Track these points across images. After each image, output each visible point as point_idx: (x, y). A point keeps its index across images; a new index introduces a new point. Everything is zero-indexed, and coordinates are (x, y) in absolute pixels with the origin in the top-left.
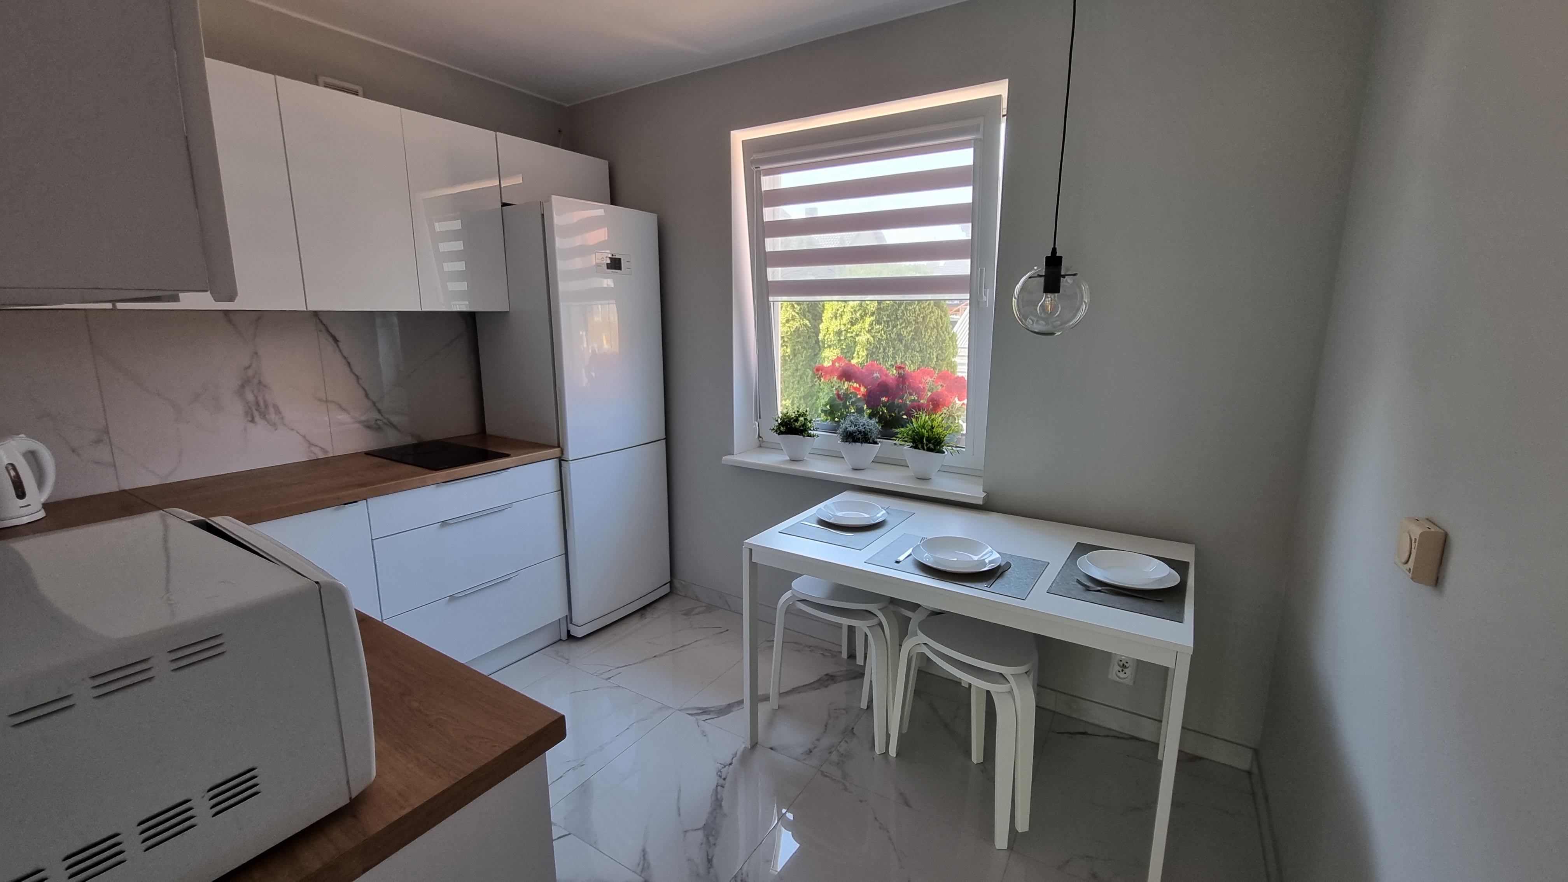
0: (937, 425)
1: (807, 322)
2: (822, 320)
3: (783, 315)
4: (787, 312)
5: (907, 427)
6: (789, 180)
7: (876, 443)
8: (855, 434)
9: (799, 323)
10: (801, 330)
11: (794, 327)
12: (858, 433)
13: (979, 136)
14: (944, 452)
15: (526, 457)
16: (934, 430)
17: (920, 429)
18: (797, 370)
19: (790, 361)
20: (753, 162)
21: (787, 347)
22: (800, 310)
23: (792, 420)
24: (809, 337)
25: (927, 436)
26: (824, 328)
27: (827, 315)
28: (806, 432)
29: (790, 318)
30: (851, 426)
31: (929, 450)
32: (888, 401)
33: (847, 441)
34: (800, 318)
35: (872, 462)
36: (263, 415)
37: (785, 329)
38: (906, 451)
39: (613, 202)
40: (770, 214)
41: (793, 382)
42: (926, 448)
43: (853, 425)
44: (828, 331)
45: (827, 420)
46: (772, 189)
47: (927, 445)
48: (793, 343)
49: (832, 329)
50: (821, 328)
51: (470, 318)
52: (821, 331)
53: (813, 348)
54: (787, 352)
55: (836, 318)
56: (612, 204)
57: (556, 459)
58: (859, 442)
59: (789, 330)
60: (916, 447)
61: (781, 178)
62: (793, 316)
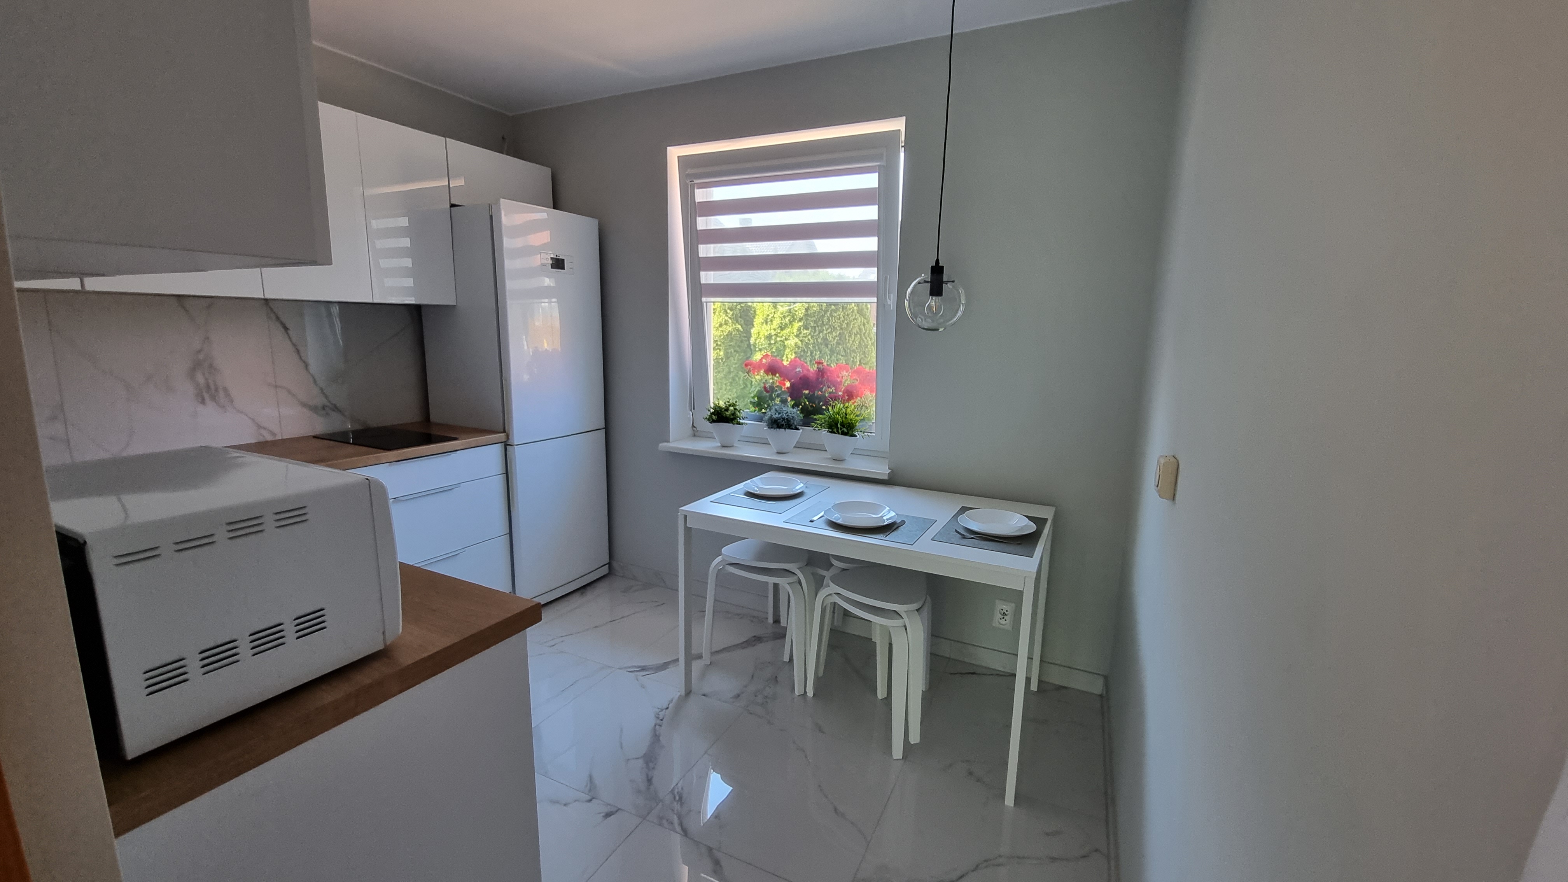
0: (850, 412)
1: (739, 327)
2: (753, 325)
3: (716, 320)
4: (721, 317)
5: (824, 414)
6: (720, 194)
7: (798, 429)
8: (779, 421)
9: (731, 328)
10: (733, 334)
11: (727, 331)
12: (782, 420)
13: (883, 163)
14: (856, 436)
15: (472, 440)
16: (848, 416)
17: (835, 416)
18: (730, 372)
19: (723, 364)
20: (688, 176)
21: (720, 350)
22: (732, 315)
23: (723, 410)
24: (742, 342)
25: (841, 421)
26: (756, 332)
27: (758, 320)
28: (736, 421)
29: (723, 323)
30: (775, 414)
31: (843, 433)
32: (809, 393)
33: (772, 428)
34: (733, 323)
35: (794, 447)
36: (213, 398)
37: (719, 333)
38: (824, 435)
39: (555, 207)
40: (703, 223)
41: (725, 384)
42: (840, 431)
43: (777, 413)
44: (758, 336)
45: (755, 411)
46: (705, 200)
47: (841, 429)
48: (726, 346)
49: (763, 334)
50: (752, 332)
51: (416, 312)
52: (753, 335)
53: (745, 352)
54: (720, 355)
55: (767, 323)
56: (554, 208)
57: (500, 444)
58: (783, 428)
59: (722, 334)
60: (832, 432)
61: (713, 191)
62: (725, 321)
